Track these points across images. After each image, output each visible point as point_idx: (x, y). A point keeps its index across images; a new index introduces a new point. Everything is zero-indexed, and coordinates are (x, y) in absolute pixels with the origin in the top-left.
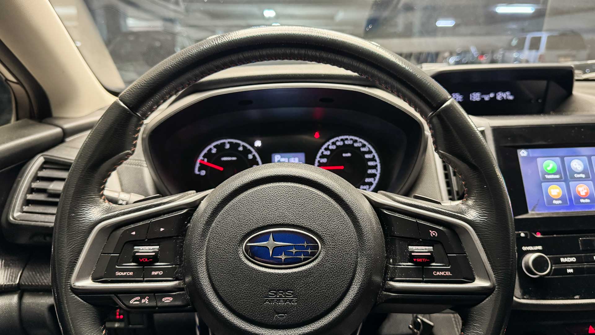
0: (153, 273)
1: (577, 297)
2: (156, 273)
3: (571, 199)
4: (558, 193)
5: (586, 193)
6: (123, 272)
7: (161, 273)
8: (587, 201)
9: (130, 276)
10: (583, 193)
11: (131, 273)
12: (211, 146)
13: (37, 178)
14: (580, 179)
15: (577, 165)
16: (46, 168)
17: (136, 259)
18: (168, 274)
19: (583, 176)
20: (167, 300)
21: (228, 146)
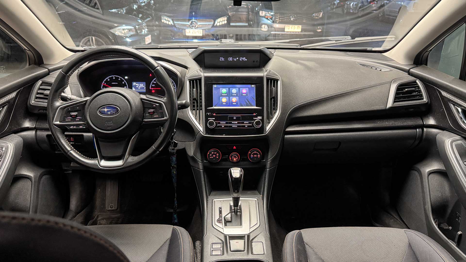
0: (76, 120)
1: (224, 135)
2: (77, 120)
3: (229, 103)
4: (225, 100)
5: (235, 101)
6: (68, 120)
7: (78, 120)
8: (235, 104)
9: (70, 121)
10: (234, 101)
11: (70, 120)
12: (108, 78)
13: (40, 89)
14: (235, 96)
15: (234, 91)
16: (43, 85)
17: (71, 116)
18: (80, 120)
19: (236, 95)
20: (81, 127)
21: (114, 78)
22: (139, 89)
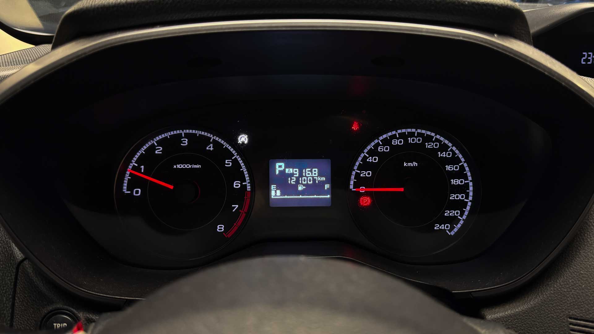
12: (154, 142)
21: (186, 142)
22: (302, 193)
